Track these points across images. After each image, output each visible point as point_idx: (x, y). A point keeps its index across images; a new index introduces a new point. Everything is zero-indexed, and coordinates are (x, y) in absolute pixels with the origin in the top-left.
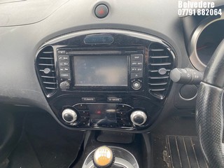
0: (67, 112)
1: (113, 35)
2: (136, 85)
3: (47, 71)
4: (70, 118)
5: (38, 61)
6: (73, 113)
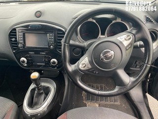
0: (23, 59)
1: (41, 25)
2: (52, 47)
3: (13, 39)
4: (23, 62)
5: (10, 35)
6: (25, 60)
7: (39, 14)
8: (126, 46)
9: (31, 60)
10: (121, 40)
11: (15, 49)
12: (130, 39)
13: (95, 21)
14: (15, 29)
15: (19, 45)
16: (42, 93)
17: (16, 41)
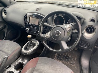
0: (27, 28)
3: (25, 19)
4: (27, 30)
5: (25, 17)
7: (38, 10)
8: (67, 30)
9: (31, 30)
10: (66, 27)
11: (25, 23)
12: (70, 27)
13: (62, 16)
14: (27, 15)
15: (27, 22)
16: (32, 45)
17: (26, 20)
